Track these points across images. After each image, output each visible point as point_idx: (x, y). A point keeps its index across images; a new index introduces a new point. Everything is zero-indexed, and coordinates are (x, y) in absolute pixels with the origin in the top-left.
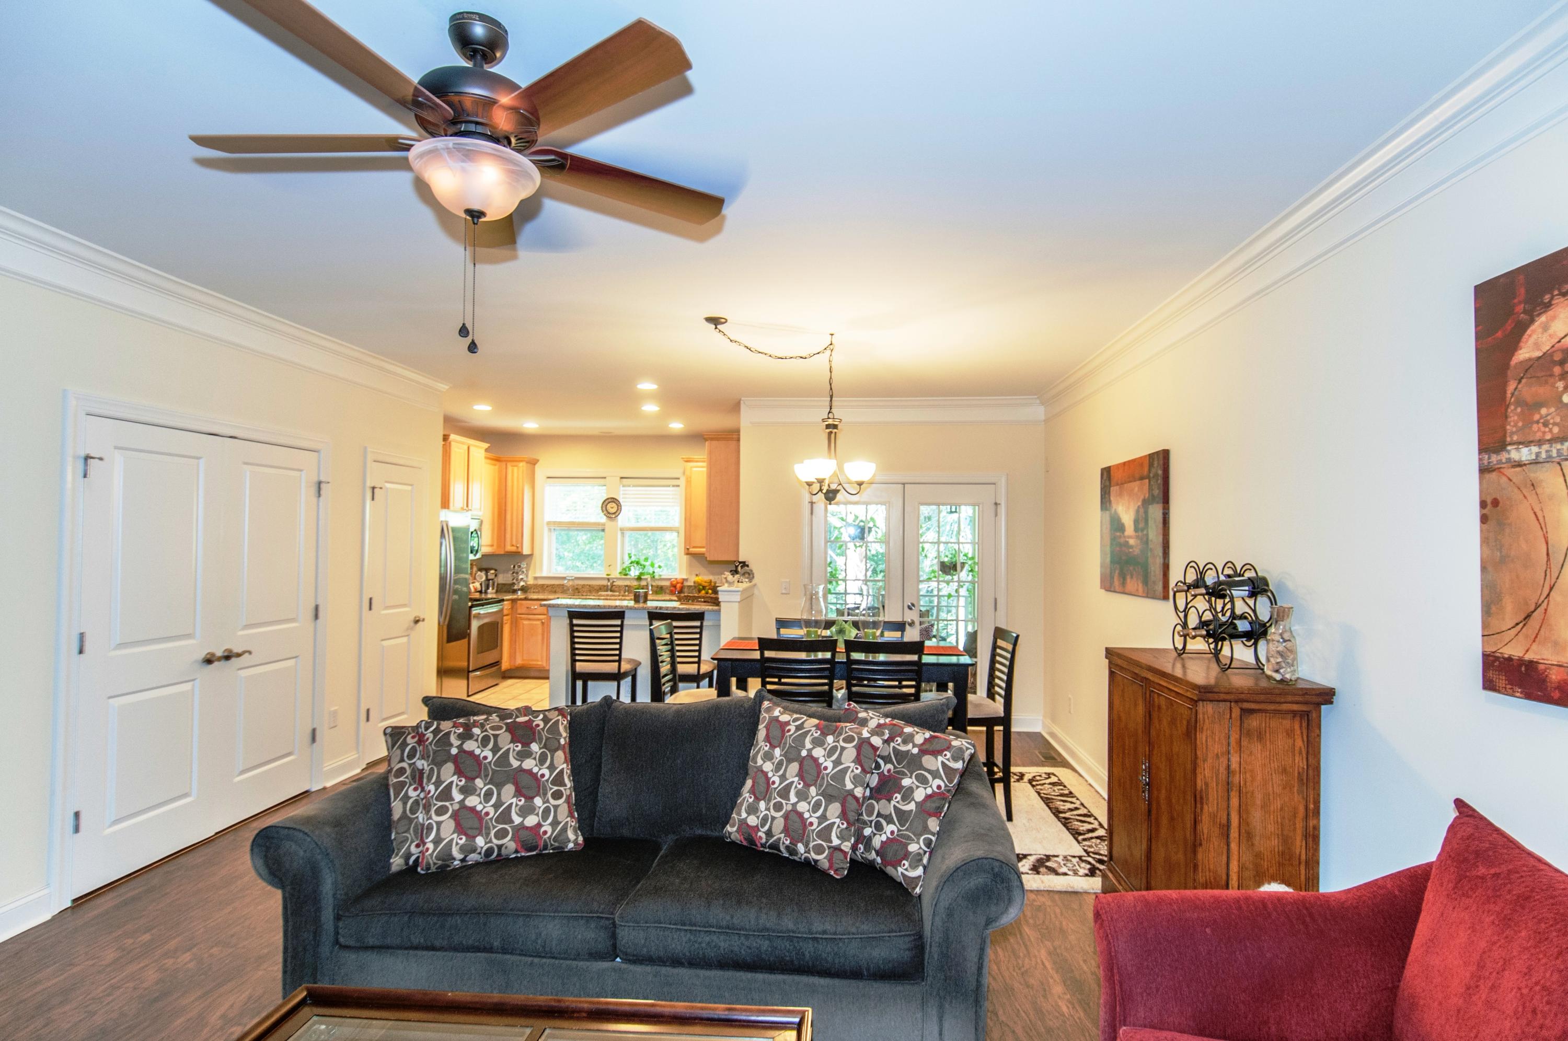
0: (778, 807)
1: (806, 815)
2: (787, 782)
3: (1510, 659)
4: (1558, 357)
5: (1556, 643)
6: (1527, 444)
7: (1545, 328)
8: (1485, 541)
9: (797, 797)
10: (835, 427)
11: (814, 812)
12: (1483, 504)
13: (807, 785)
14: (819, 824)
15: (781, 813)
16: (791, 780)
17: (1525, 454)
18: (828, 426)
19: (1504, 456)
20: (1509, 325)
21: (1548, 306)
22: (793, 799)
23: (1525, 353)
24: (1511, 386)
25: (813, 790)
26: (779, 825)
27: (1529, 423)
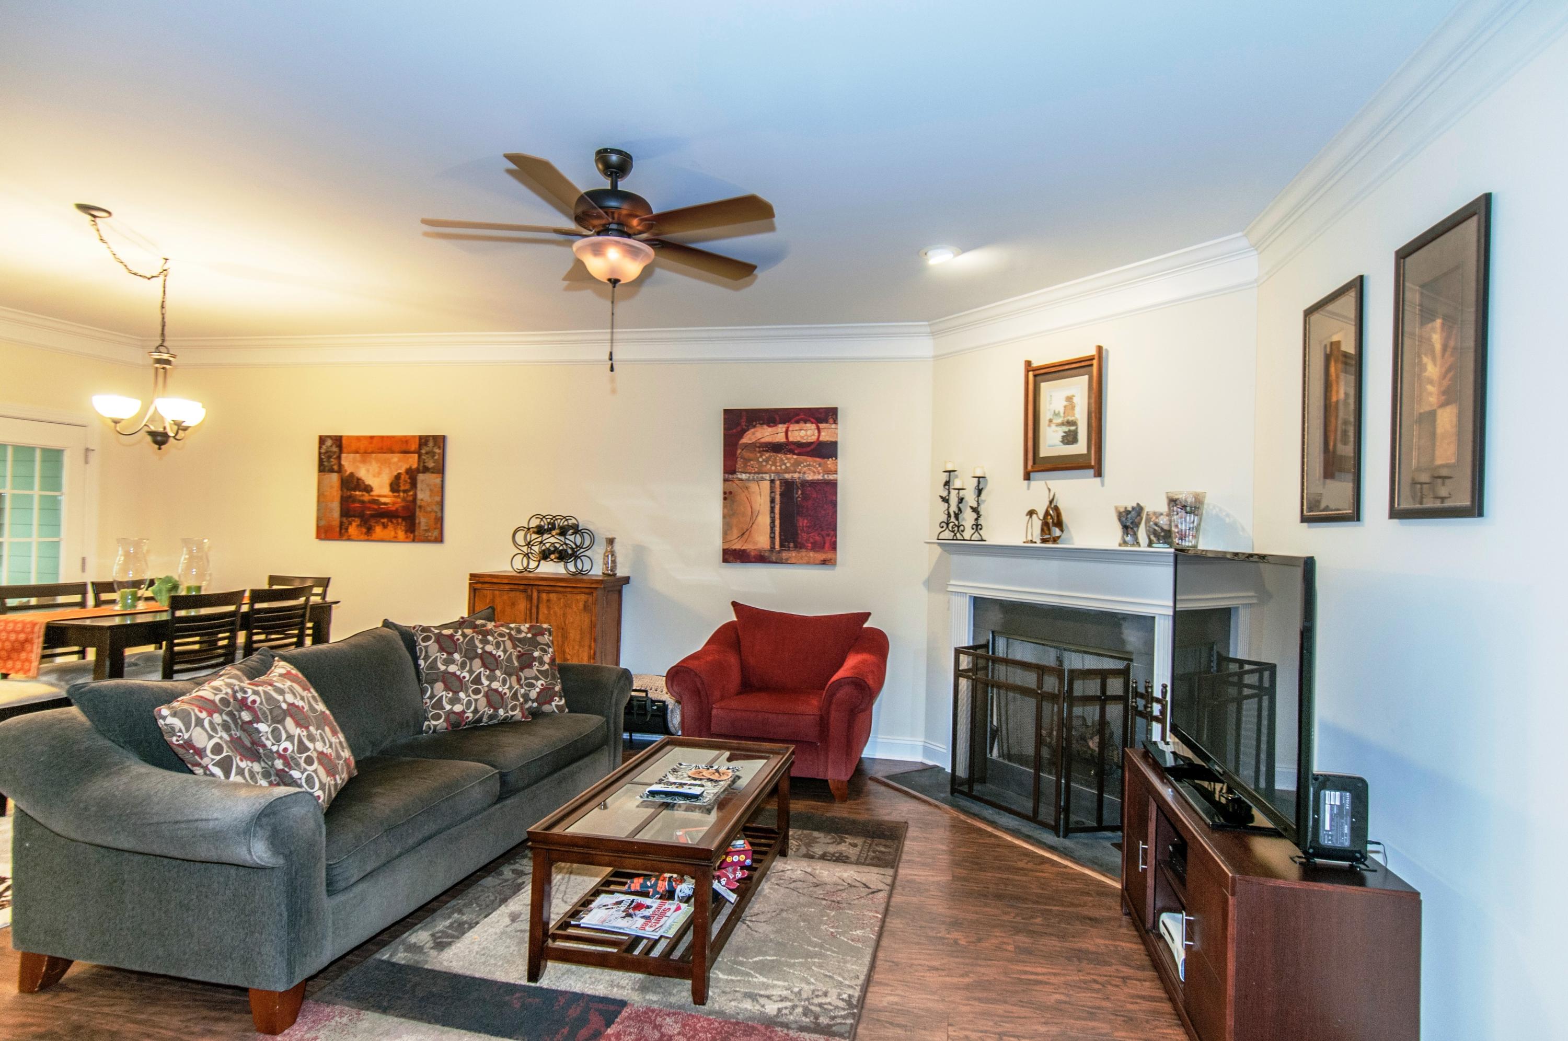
0: (477, 692)
1: (500, 689)
2: (476, 674)
3: (735, 550)
4: (758, 445)
5: (754, 542)
6: (745, 473)
7: (754, 434)
8: (725, 507)
9: (488, 680)
10: (168, 362)
11: (504, 686)
12: (725, 493)
13: (492, 671)
14: (510, 692)
15: (482, 695)
16: (478, 671)
17: (744, 476)
18: (158, 361)
19: (735, 476)
20: (739, 429)
21: (754, 427)
22: (486, 683)
23: (745, 440)
24: (739, 451)
25: (498, 673)
26: (483, 702)
27: (746, 465)
